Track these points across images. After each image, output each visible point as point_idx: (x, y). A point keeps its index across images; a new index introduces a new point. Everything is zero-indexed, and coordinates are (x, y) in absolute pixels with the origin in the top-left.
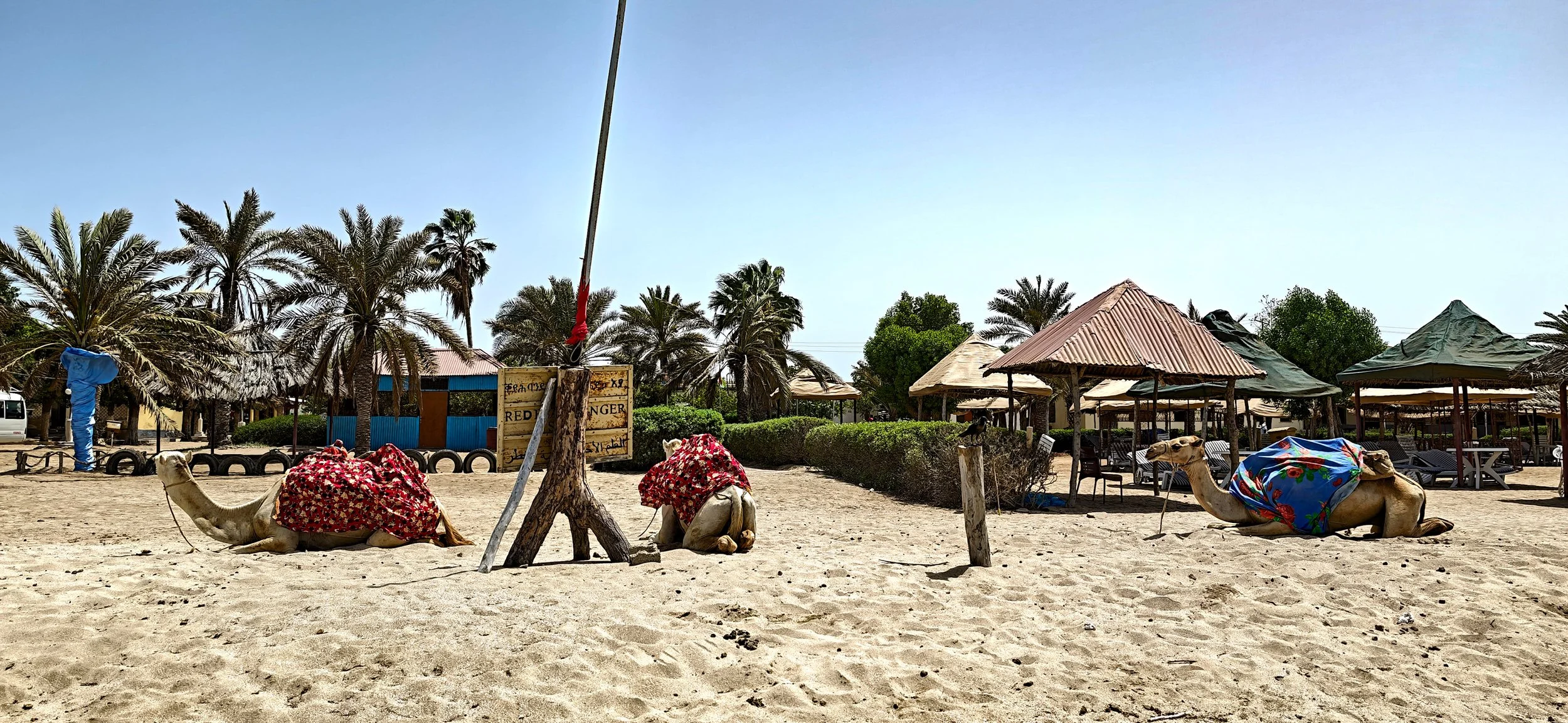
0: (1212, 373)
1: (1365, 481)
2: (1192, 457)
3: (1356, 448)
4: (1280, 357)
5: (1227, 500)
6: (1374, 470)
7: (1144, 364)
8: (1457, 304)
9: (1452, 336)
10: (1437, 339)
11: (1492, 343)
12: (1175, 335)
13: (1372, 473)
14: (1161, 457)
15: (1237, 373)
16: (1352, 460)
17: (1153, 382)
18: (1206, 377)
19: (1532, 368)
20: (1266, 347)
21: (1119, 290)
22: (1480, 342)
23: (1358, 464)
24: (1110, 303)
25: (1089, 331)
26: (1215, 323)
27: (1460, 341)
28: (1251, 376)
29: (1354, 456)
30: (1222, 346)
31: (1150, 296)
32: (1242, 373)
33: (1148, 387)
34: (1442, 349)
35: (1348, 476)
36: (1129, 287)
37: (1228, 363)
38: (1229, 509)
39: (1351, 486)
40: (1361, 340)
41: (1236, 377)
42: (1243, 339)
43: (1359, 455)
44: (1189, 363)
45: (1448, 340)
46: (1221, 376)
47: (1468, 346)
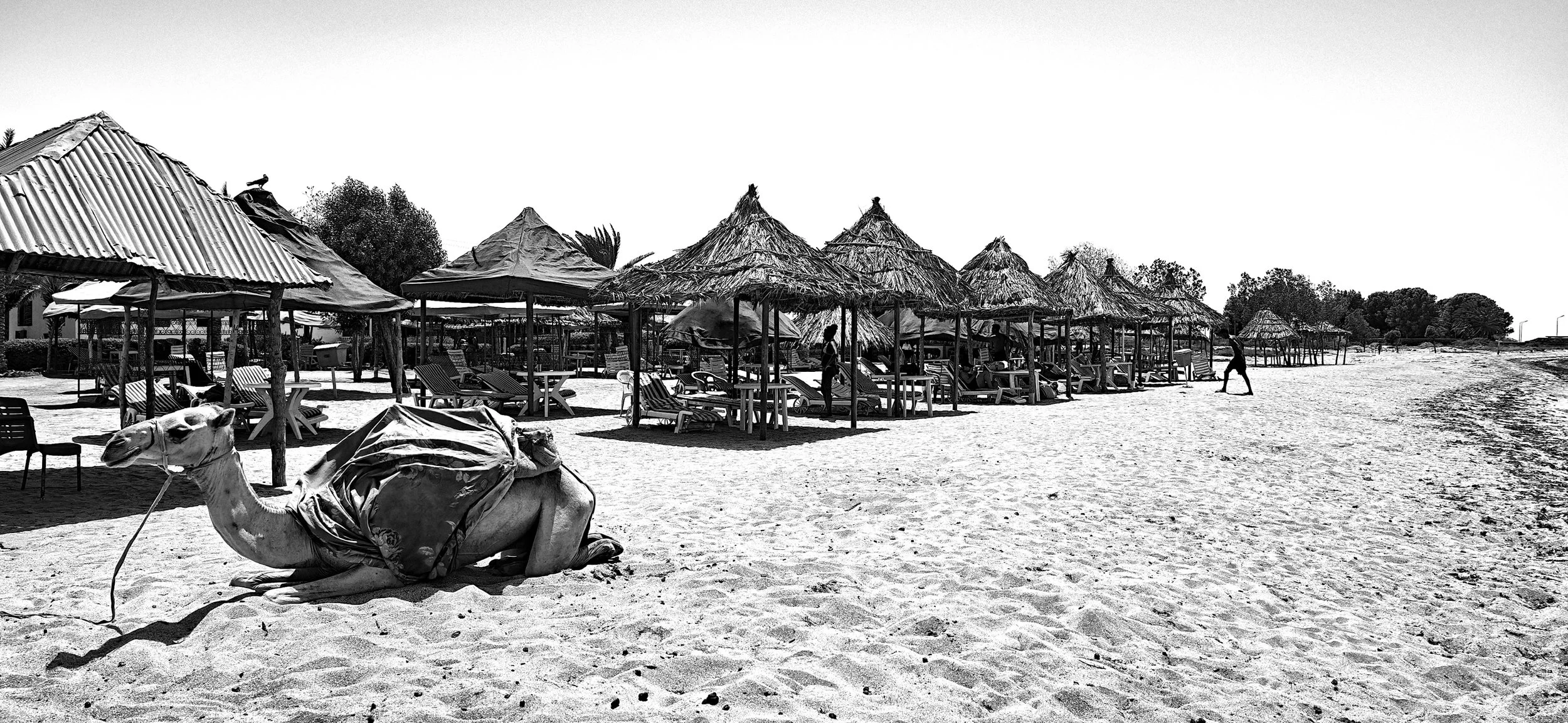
0: (246, 278)
1: (522, 479)
2: (213, 450)
3: (506, 422)
4: (339, 259)
5: (280, 527)
6: (533, 460)
7: (122, 255)
8: (529, 211)
9: (526, 247)
10: (512, 248)
11: (563, 257)
12: (185, 213)
13: (532, 465)
14: (142, 455)
15: (287, 280)
16: (502, 445)
17: (149, 286)
18: (236, 283)
19: (612, 287)
20: (320, 244)
21: (83, 127)
22: (553, 256)
23: (513, 451)
24: (62, 145)
25: (13, 189)
26: (251, 205)
27: (534, 253)
28: (308, 285)
29: (504, 438)
30: (264, 236)
31: (142, 145)
32: (294, 280)
33: (143, 292)
34: (518, 260)
35: (498, 473)
36: (102, 124)
37: (273, 264)
38: (283, 543)
39: (500, 491)
40: (421, 245)
41: (285, 285)
42: (292, 231)
43: (513, 434)
44: (207, 259)
45: (523, 251)
46: (261, 283)
47: (542, 259)
